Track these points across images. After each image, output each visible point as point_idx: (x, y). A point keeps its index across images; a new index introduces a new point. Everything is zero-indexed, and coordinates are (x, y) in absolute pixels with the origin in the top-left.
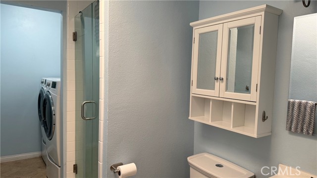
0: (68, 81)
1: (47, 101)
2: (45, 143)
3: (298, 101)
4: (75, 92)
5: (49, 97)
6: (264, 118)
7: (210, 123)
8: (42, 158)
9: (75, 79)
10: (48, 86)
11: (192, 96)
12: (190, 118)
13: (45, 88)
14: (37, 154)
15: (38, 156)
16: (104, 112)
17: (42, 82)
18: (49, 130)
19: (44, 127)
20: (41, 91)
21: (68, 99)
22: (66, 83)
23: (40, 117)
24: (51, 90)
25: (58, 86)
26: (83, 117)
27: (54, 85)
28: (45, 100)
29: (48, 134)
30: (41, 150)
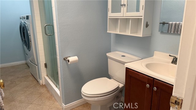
0: (35, 14)
1: (25, 28)
2: (27, 55)
3: (175, 22)
4: (40, 21)
5: (25, 26)
6: (147, 26)
7: (118, 33)
8: (26, 64)
9: (39, 13)
10: (24, 19)
11: (109, 18)
12: (108, 32)
13: (23, 21)
14: (23, 62)
15: (24, 63)
16: (57, 28)
17: (21, 18)
18: (28, 46)
19: (25, 45)
20: (21, 24)
21: (37, 25)
22: (34, 15)
23: (22, 39)
24: (26, 21)
25: (30, 18)
26: (46, 34)
27: (27, 17)
28: (23, 28)
29: (28, 47)
30: (26, 60)
